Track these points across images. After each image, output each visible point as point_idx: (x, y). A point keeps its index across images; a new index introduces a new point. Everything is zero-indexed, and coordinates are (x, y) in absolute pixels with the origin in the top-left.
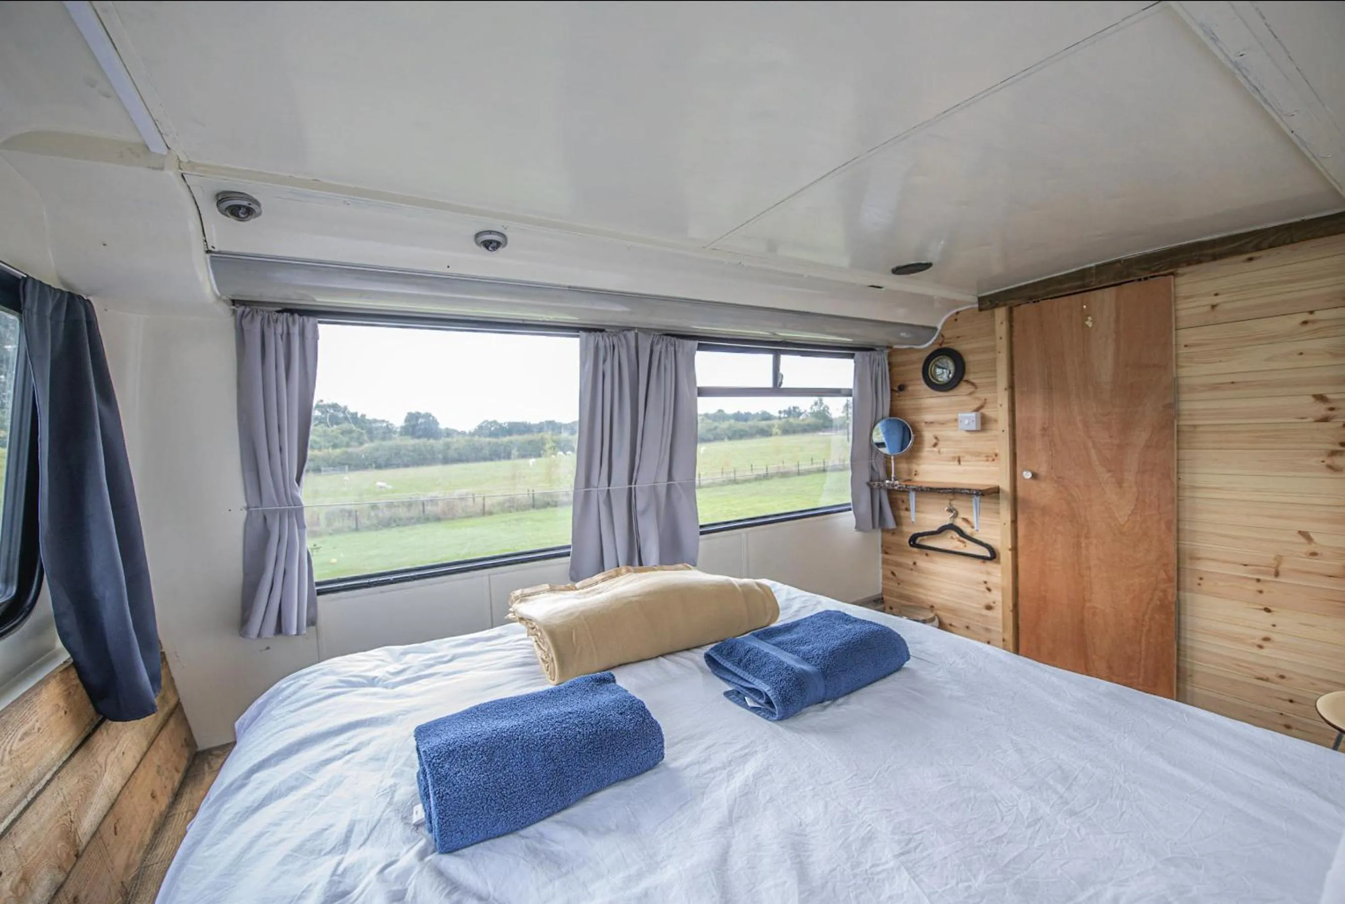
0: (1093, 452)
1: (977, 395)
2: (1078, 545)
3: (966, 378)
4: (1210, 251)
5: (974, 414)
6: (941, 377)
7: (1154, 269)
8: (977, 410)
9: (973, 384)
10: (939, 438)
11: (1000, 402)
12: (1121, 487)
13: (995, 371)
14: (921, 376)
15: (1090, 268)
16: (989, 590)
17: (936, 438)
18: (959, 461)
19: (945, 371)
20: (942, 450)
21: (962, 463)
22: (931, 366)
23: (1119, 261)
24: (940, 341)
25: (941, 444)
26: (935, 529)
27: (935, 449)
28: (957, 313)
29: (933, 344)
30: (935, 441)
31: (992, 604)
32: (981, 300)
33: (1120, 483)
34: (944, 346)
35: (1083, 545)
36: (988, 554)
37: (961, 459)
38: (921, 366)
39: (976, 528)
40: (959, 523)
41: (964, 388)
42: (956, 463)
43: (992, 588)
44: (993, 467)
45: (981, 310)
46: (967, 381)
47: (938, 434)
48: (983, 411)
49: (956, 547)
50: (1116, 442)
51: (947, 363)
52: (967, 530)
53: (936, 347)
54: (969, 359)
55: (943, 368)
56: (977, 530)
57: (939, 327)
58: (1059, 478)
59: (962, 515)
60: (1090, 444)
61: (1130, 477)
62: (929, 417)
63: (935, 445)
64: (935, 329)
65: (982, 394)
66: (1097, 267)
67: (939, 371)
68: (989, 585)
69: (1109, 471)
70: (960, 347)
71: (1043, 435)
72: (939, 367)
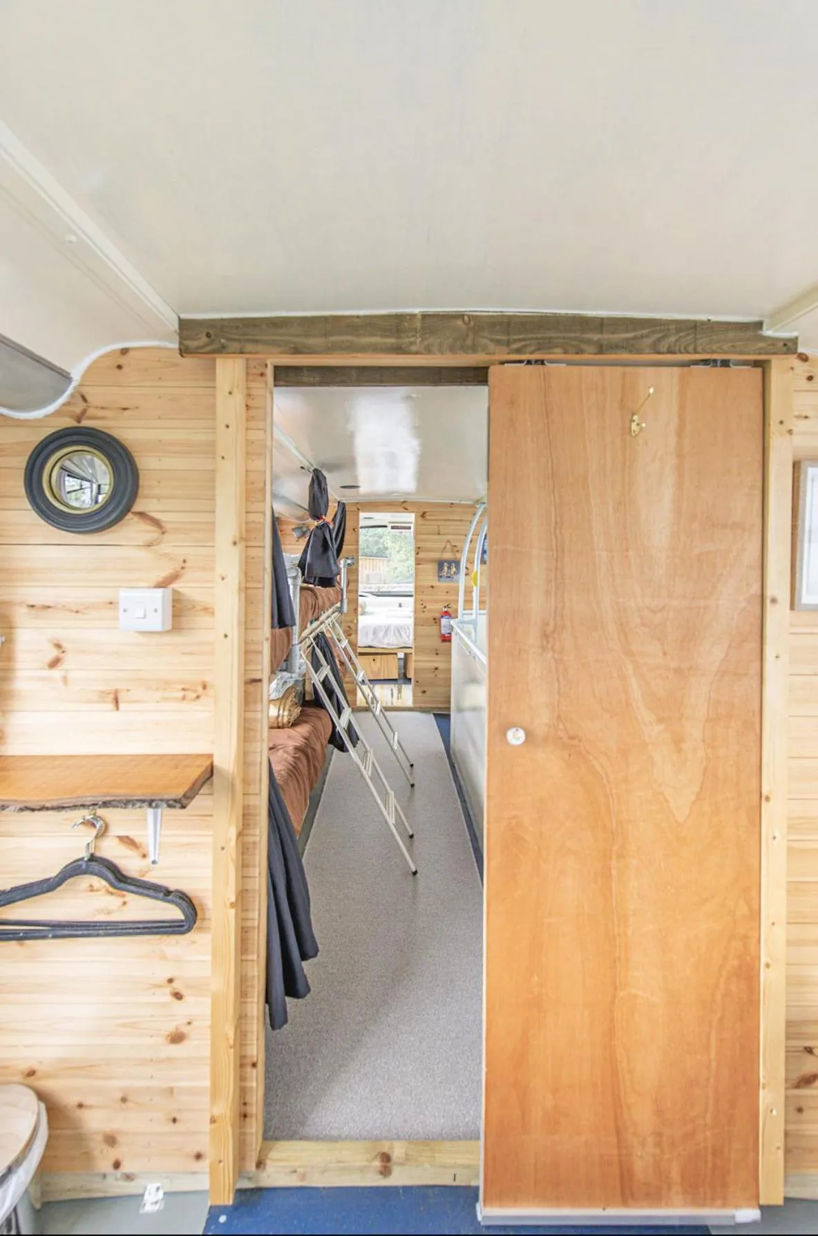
0: (634, 682)
1: (165, 548)
2: (606, 873)
3: (137, 507)
4: (596, 337)
5: (159, 592)
6: (77, 499)
7: (515, 346)
8: (162, 585)
9: (156, 523)
10: (65, 645)
11: (219, 570)
12: (680, 750)
13: (213, 499)
14: (22, 491)
15: (413, 316)
16: (178, 996)
17: (58, 646)
18: (116, 701)
19: (86, 484)
20: (71, 675)
21: (121, 706)
22: (51, 473)
23: (460, 316)
24: (78, 410)
25: (69, 662)
26: (53, 873)
27: (56, 673)
28: (124, 351)
29: (57, 413)
30: (54, 653)
31: (185, 1029)
32: (186, 327)
33: (678, 742)
34: (85, 423)
35: (614, 872)
36: (174, 913)
37: (121, 697)
38: (22, 462)
39: (151, 858)
40: (111, 850)
41: (131, 531)
42: (111, 706)
43: (183, 992)
44: (199, 712)
45: (184, 351)
46: (142, 515)
47: (60, 634)
48: (176, 586)
49: (101, 911)
50: (673, 665)
51: (92, 465)
52: (130, 864)
53: (69, 423)
54: (147, 463)
55: (83, 479)
56: (154, 862)
57: (76, 374)
58: (572, 738)
59: (115, 831)
60: (630, 669)
61: (694, 732)
62: (40, 595)
63: (54, 663)
64: (65, 377)
65: (174, 547)
66: (425, 316)
67: (71, 483)
68: (177, 985)
69: (660, 720)
70: (127, 432)
72: (72, 475)
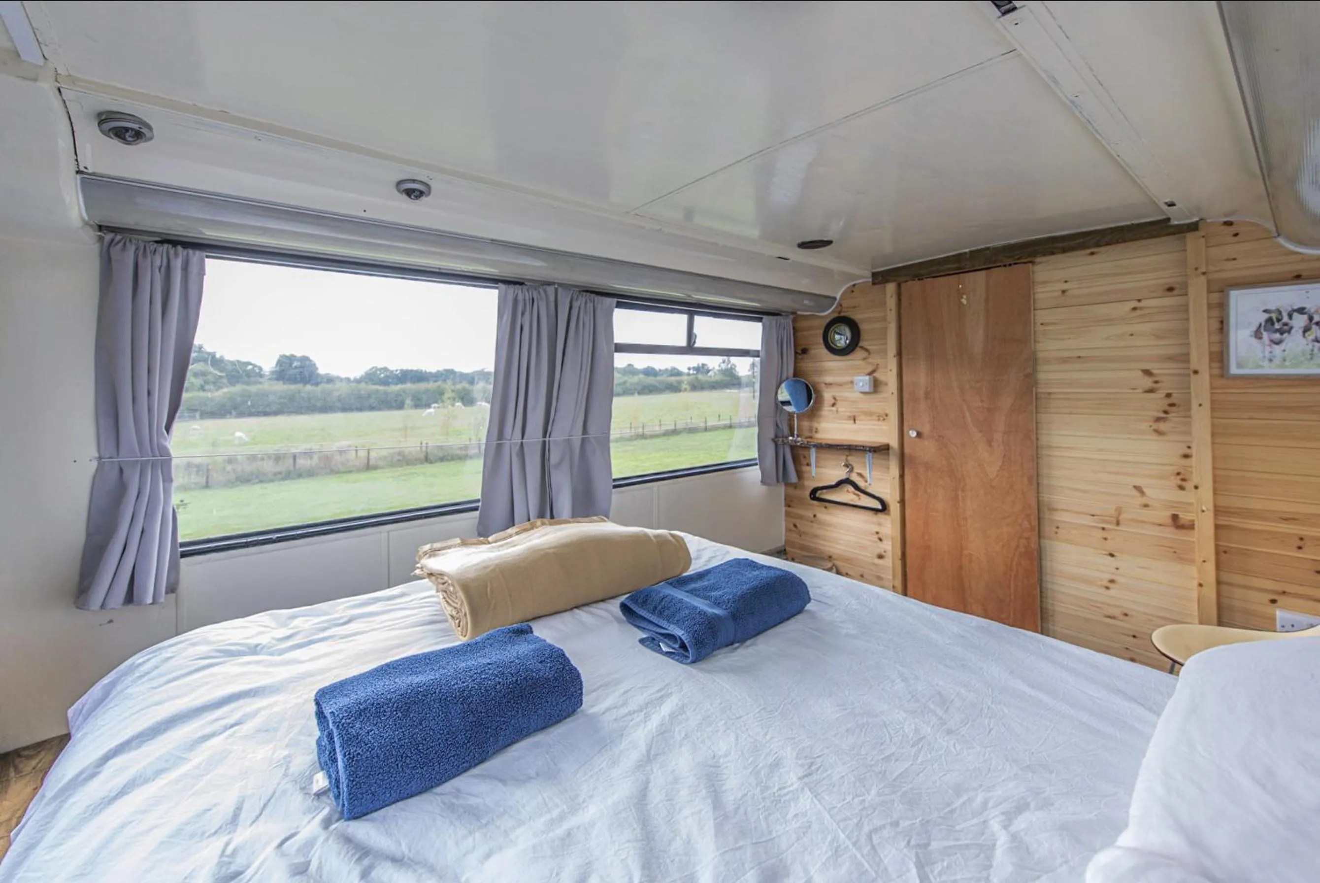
0: (967, 414)
1: (870, 360)
2: (956, 498)
3: (861, 344)
4: (1060, 245)
5: (867, 378)
6: (840, 343)
7: (1017, 257)
8: (870, 374)
9: (867, 350)
10: (837, 398)
11: (889, 367)
12: (990, 446)
13: (886, 339)
14: (822, 341)
15: (966, 253)
16: (880, 540)
17: (835, 398)
18: (855, 420)
19: (842, 337)
20: (840, 410)
21: (857, 422)
22: (831, 334)
23: (988, 249)
24: (840, 309)
25: (839, 404)
26: (833, 483)
27: (834, 409)
28: (854, 285)
29: (833, 312)
30: (833, 401)
31: (883, 554)
32: (874, 275)
33: (989, 442)
34: (842, 314)
35: (960, 497)
36: (879, 507)
37: (856, 418)
38: (821, 331)
39: (869, 482)
40: (854, 477)
41: (859, 354)
42: (853, 422)
43: (883, 538)
44: (883, 426)
45: (874, 284)
46: (862, 347)
47: (837, 394)
48: (875, 374)
49: (852, 500)
50: (986, 406)
51: (844, 330)
52: (861, 483)
53: (836, 315)
54: (863, 327)
55: (841, 334)
56: (870, 484)
57: (838, 296)
58: (940, 436)
59: (856, 470)
60: (965, 407)
61: (998, 436)
62: (828, 379)
63: (834, 405)
64: (834, 299)
65: (875, 360)
66: (971, 252)
67: (837, 337)
68: (880, 536)
69: (981, 432)
70: (856, 316)
71: (926, 398)
72: (839, 334)
